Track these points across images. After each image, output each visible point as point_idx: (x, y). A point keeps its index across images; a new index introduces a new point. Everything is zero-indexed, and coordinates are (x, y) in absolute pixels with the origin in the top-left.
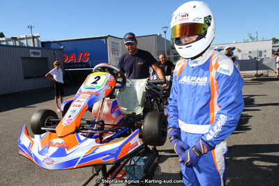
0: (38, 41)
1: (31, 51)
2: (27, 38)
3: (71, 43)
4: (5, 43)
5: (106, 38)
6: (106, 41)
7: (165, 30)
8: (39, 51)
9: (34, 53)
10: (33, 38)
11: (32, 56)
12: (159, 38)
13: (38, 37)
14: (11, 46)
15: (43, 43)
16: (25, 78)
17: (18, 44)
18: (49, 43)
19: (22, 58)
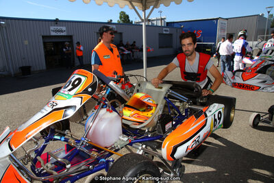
0: (164, 21)
1: (164, 29)
2: (157, 20)
5: (217, 19)
6: (217, 22)
7: (269, 10)
8: (168, 29)
9: (166, 31)
10: (162, 19)
11: (164, 32)
12: (261, 17)
13: (165, 19)
15: (167, 23)
16: (160, 47)
17: (150, 24)
19: (159, 34)
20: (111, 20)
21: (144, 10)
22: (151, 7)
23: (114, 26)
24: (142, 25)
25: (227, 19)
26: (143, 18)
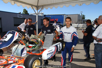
0: (43, 14)
1: (43, 17)
2: (40, 14)
3: (53, 16)
4: (33, 15)
5: (64, 15)
7: (81, 13)
10: (42, 13)
12: (79, 15)
14: (35, 16)
16: (41, 25)
18: (46, 15)
19: (41, 20)
20: (20, 13)
21: (37, 10)
22: (40, 9)
23: (22, 15)
24: (36, 16)
25: (67, 15)
26: (37, 13)
